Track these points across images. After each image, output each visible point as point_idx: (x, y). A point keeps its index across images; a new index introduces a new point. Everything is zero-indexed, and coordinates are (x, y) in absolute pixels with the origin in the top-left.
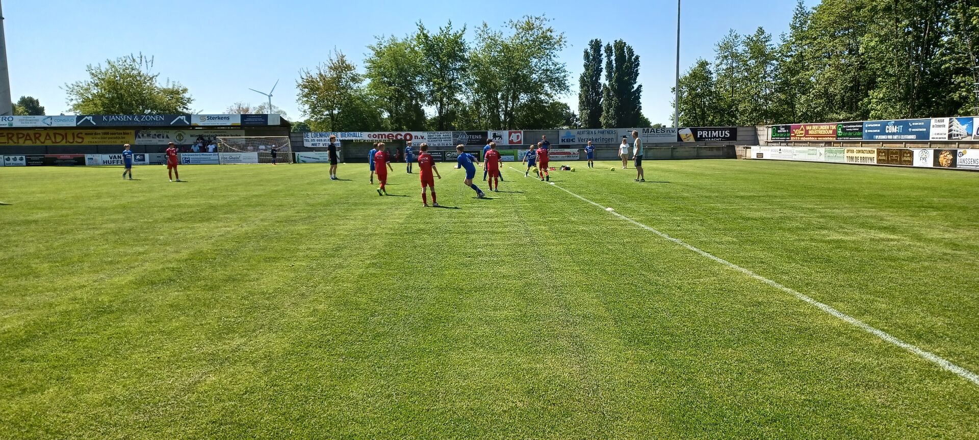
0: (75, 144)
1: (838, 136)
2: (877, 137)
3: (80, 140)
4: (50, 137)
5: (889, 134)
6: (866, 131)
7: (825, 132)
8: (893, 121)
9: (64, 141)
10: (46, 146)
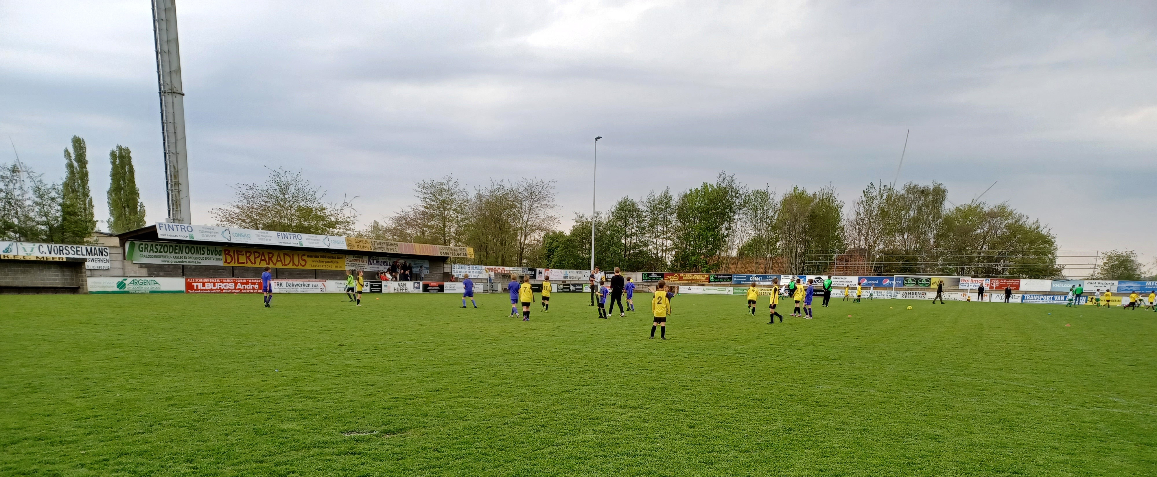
0: (300, 267)
1: (710, 281)
2: (743, 282)
3: (303, 263)
4: (280, 258)
5: (752, 281)
6: (735, 279)
7: (698, 278)
8: (755, 275)
9: (291, 263)
10: (276, 268)
